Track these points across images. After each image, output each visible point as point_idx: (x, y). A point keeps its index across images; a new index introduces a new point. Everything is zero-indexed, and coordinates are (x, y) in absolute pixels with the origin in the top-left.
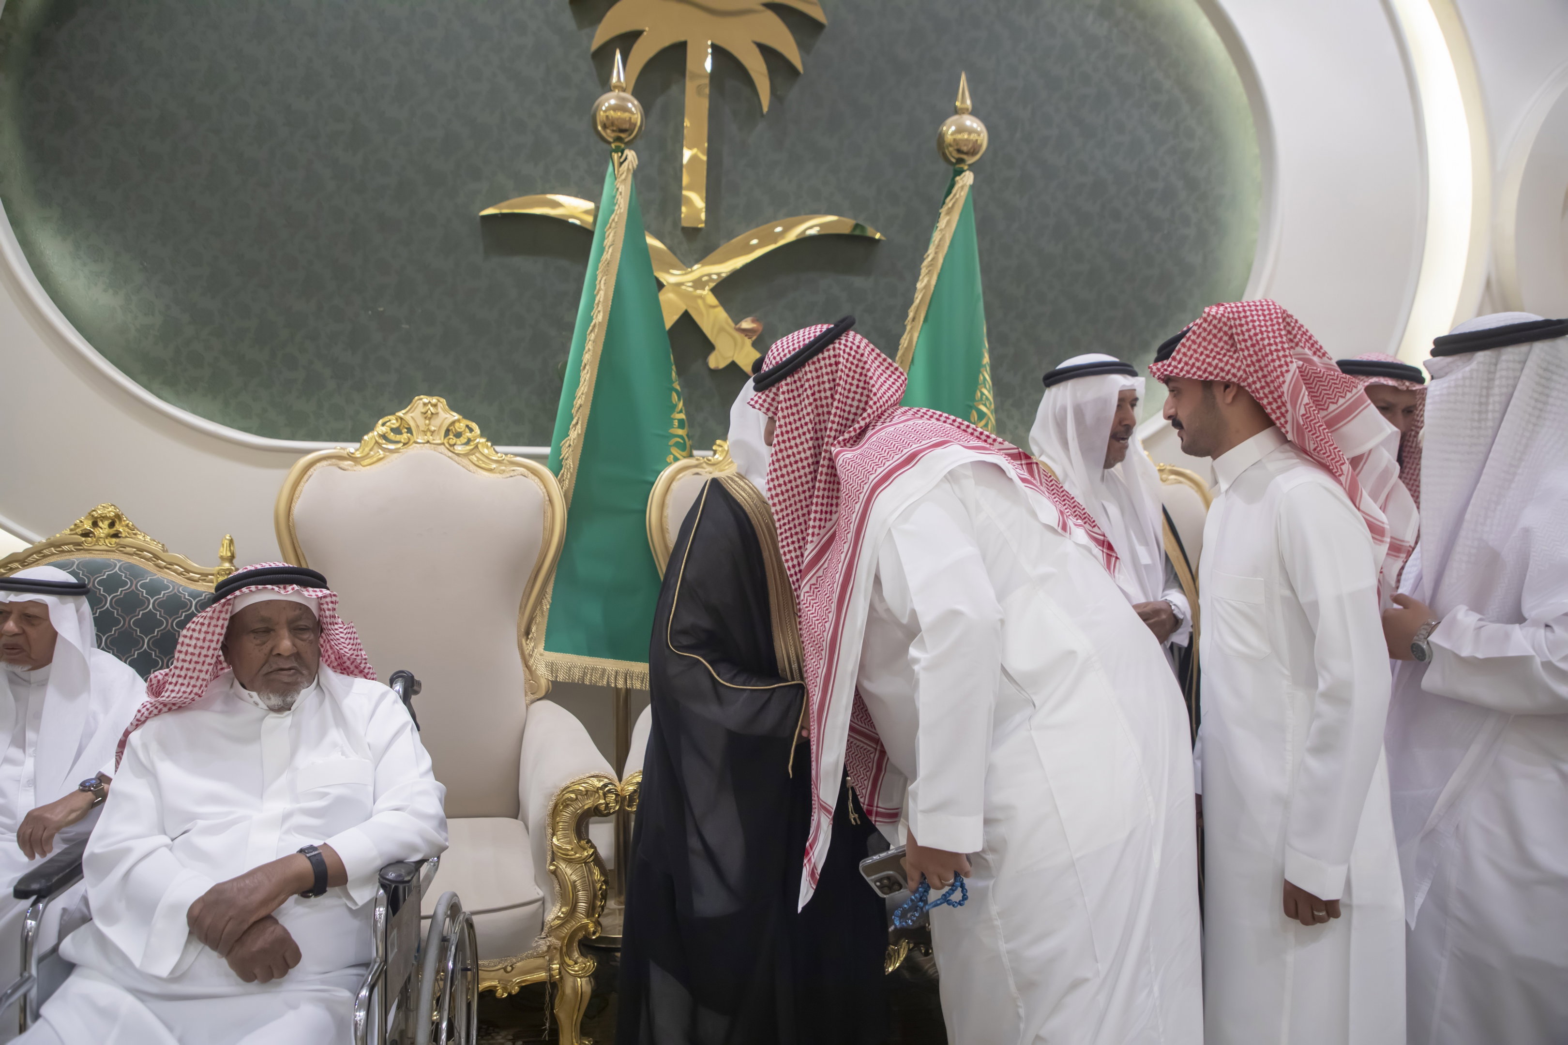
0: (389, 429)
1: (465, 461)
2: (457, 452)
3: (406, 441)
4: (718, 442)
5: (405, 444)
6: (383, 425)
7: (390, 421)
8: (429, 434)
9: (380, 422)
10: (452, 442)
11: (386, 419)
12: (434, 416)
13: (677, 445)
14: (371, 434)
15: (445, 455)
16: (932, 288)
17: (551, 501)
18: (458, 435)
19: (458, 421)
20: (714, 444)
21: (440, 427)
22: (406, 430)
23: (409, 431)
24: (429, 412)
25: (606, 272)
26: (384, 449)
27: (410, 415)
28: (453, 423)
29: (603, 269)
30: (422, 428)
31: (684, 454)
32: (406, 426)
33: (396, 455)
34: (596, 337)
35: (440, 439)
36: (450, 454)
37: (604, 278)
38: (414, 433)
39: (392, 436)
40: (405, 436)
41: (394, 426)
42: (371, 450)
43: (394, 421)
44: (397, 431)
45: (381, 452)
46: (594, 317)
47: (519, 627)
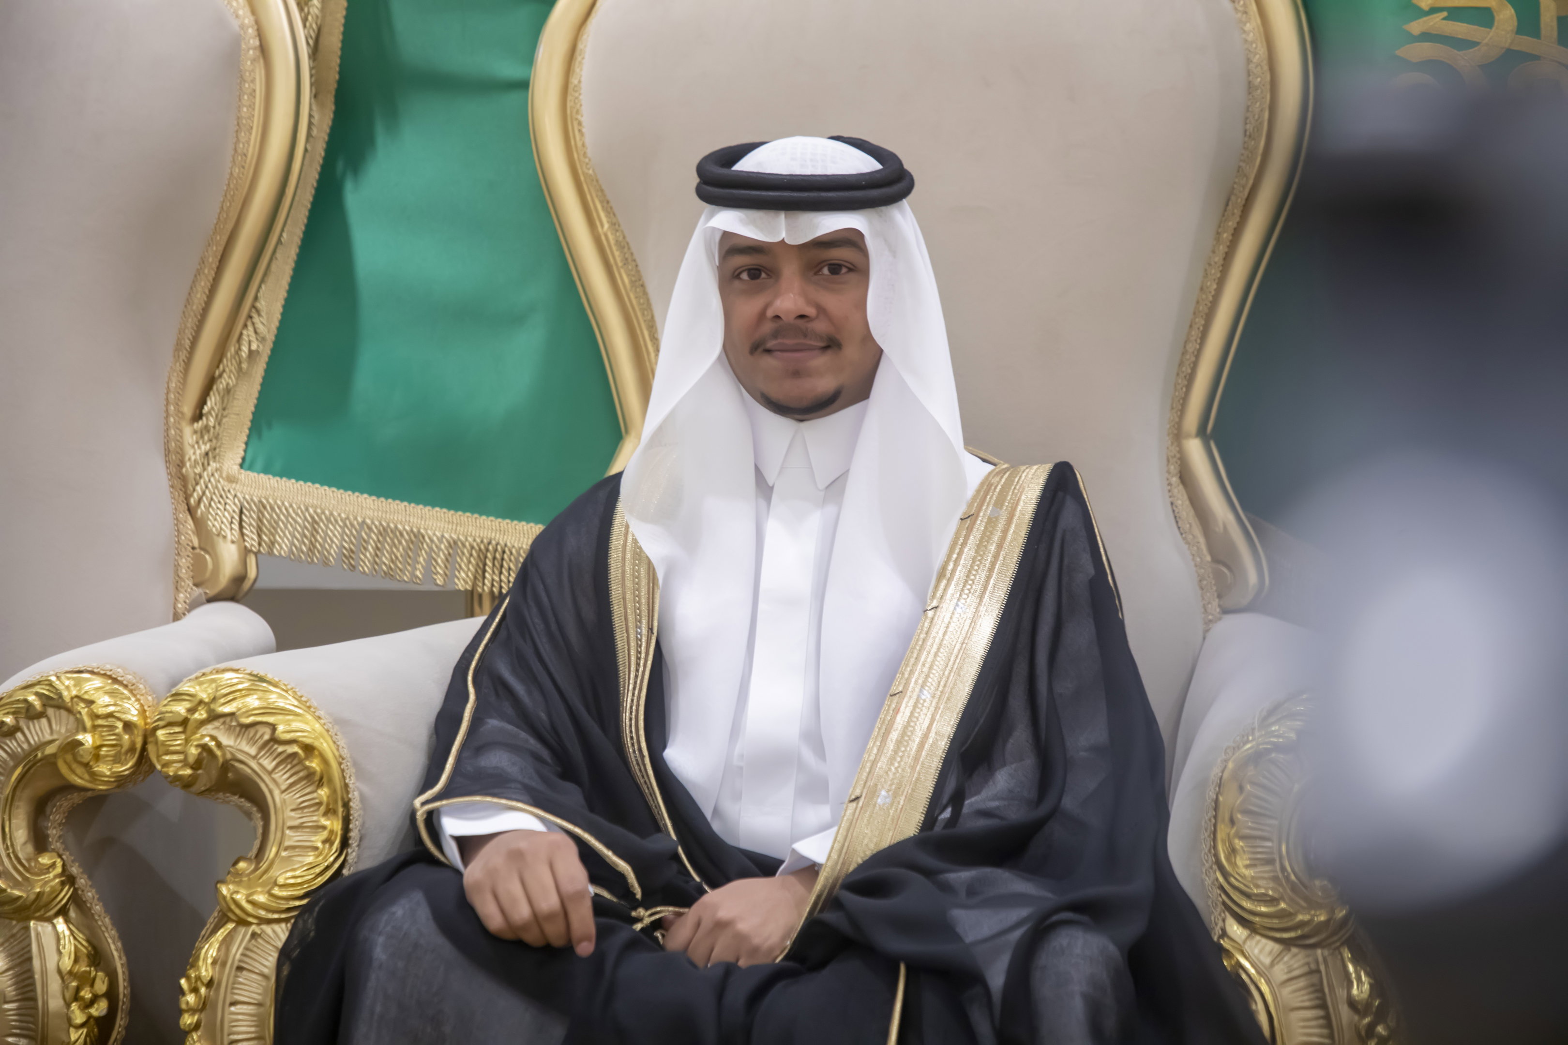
17: (264, 50)
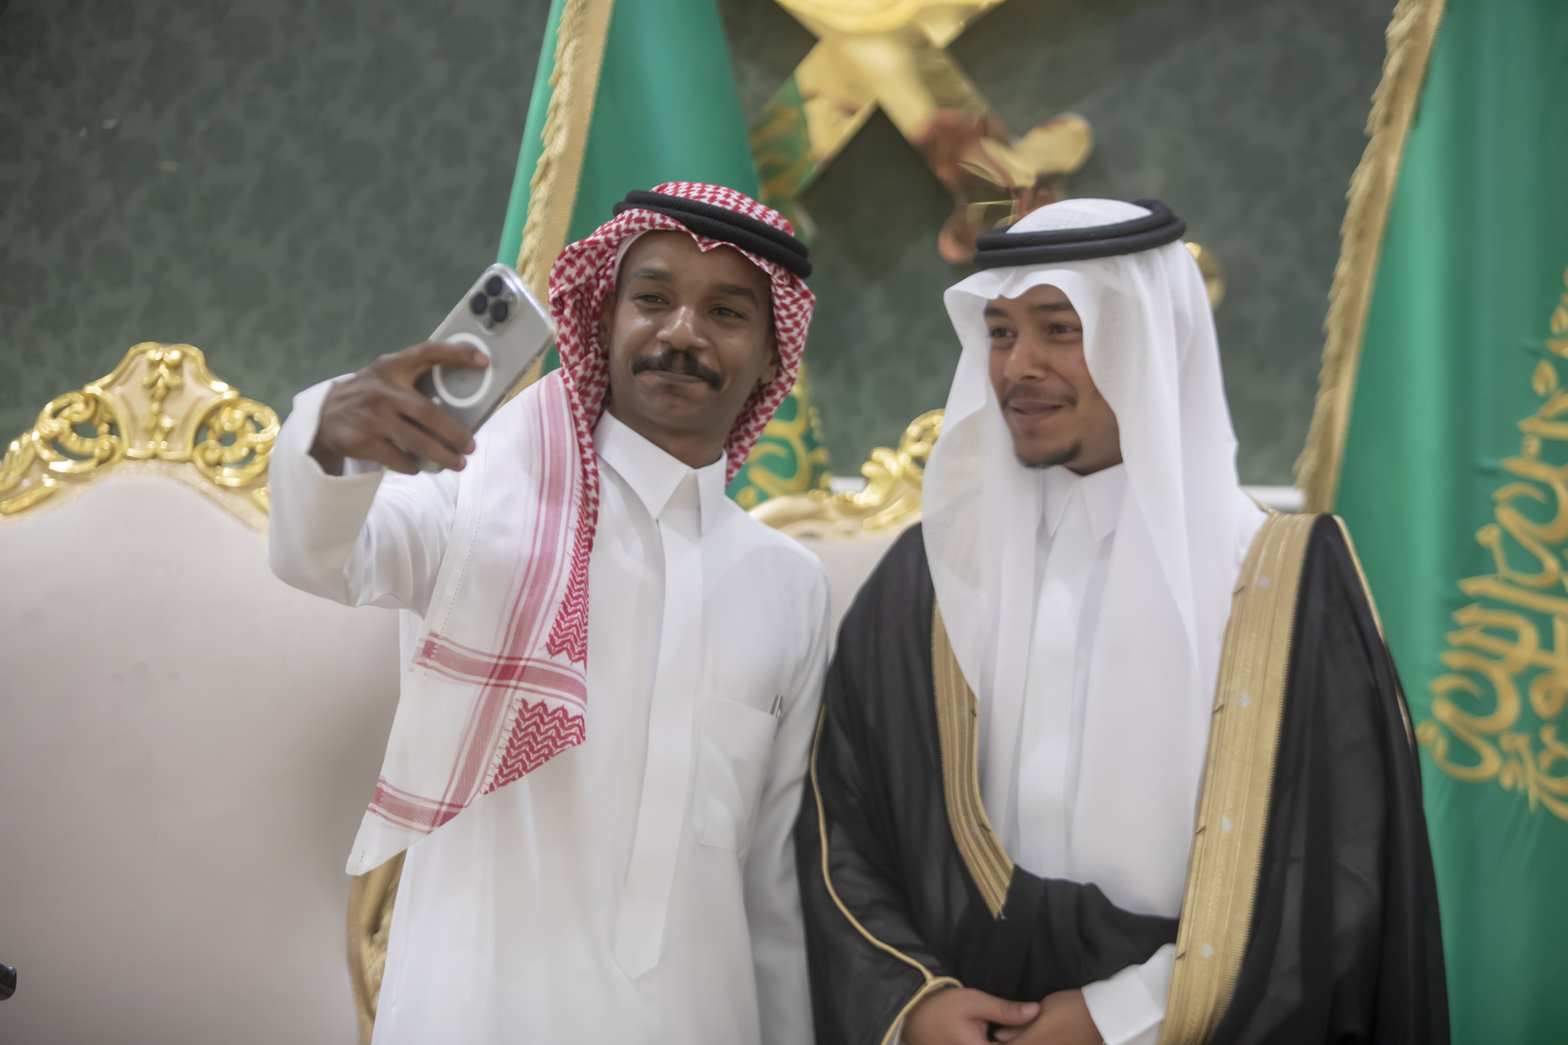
0: (66, 424)
1: (241, 503)
2: (218, 479)
3: (105, 454)
4: (880, 454)
5: (102, 462)
6: (56, 414)
7: (69, 405)
8: (159, 437)
9: (49, 407)
10: (212, 456)
11: (61, 401)
12: (174, 394)
13: (769, 462)
14: (25, 438)
15: (192, 486)
16: (1431, 32)
18: (227, 439)
19: (232, 404)
20: (868, 458)
21: (186, 419)
22: (105, 428)
23: (114, 429)
24: (160, 383)
25: (578, 28)
26: (54, 474)
27: (118, 390)
28: (216, 410)
29: (571, 21)
30: (143, 424)
31: (791, 484)
32: (107, 417)
33: (80, 489)
34: (555, 190)
35: (185, 448)
36: (205, 485)
37: (572, 45)
38: (124, 433)
39: (73, 442)
40: (104, 443)
41: (77, 418)
42: (24, 475)
43: (79, 406)
44: (84, 429)
45: (49, 482)
46: (546, 142)
47: (352, 913)
